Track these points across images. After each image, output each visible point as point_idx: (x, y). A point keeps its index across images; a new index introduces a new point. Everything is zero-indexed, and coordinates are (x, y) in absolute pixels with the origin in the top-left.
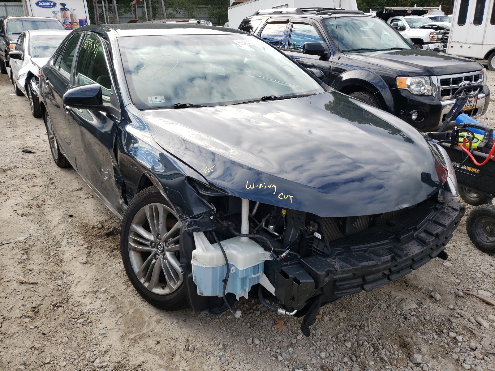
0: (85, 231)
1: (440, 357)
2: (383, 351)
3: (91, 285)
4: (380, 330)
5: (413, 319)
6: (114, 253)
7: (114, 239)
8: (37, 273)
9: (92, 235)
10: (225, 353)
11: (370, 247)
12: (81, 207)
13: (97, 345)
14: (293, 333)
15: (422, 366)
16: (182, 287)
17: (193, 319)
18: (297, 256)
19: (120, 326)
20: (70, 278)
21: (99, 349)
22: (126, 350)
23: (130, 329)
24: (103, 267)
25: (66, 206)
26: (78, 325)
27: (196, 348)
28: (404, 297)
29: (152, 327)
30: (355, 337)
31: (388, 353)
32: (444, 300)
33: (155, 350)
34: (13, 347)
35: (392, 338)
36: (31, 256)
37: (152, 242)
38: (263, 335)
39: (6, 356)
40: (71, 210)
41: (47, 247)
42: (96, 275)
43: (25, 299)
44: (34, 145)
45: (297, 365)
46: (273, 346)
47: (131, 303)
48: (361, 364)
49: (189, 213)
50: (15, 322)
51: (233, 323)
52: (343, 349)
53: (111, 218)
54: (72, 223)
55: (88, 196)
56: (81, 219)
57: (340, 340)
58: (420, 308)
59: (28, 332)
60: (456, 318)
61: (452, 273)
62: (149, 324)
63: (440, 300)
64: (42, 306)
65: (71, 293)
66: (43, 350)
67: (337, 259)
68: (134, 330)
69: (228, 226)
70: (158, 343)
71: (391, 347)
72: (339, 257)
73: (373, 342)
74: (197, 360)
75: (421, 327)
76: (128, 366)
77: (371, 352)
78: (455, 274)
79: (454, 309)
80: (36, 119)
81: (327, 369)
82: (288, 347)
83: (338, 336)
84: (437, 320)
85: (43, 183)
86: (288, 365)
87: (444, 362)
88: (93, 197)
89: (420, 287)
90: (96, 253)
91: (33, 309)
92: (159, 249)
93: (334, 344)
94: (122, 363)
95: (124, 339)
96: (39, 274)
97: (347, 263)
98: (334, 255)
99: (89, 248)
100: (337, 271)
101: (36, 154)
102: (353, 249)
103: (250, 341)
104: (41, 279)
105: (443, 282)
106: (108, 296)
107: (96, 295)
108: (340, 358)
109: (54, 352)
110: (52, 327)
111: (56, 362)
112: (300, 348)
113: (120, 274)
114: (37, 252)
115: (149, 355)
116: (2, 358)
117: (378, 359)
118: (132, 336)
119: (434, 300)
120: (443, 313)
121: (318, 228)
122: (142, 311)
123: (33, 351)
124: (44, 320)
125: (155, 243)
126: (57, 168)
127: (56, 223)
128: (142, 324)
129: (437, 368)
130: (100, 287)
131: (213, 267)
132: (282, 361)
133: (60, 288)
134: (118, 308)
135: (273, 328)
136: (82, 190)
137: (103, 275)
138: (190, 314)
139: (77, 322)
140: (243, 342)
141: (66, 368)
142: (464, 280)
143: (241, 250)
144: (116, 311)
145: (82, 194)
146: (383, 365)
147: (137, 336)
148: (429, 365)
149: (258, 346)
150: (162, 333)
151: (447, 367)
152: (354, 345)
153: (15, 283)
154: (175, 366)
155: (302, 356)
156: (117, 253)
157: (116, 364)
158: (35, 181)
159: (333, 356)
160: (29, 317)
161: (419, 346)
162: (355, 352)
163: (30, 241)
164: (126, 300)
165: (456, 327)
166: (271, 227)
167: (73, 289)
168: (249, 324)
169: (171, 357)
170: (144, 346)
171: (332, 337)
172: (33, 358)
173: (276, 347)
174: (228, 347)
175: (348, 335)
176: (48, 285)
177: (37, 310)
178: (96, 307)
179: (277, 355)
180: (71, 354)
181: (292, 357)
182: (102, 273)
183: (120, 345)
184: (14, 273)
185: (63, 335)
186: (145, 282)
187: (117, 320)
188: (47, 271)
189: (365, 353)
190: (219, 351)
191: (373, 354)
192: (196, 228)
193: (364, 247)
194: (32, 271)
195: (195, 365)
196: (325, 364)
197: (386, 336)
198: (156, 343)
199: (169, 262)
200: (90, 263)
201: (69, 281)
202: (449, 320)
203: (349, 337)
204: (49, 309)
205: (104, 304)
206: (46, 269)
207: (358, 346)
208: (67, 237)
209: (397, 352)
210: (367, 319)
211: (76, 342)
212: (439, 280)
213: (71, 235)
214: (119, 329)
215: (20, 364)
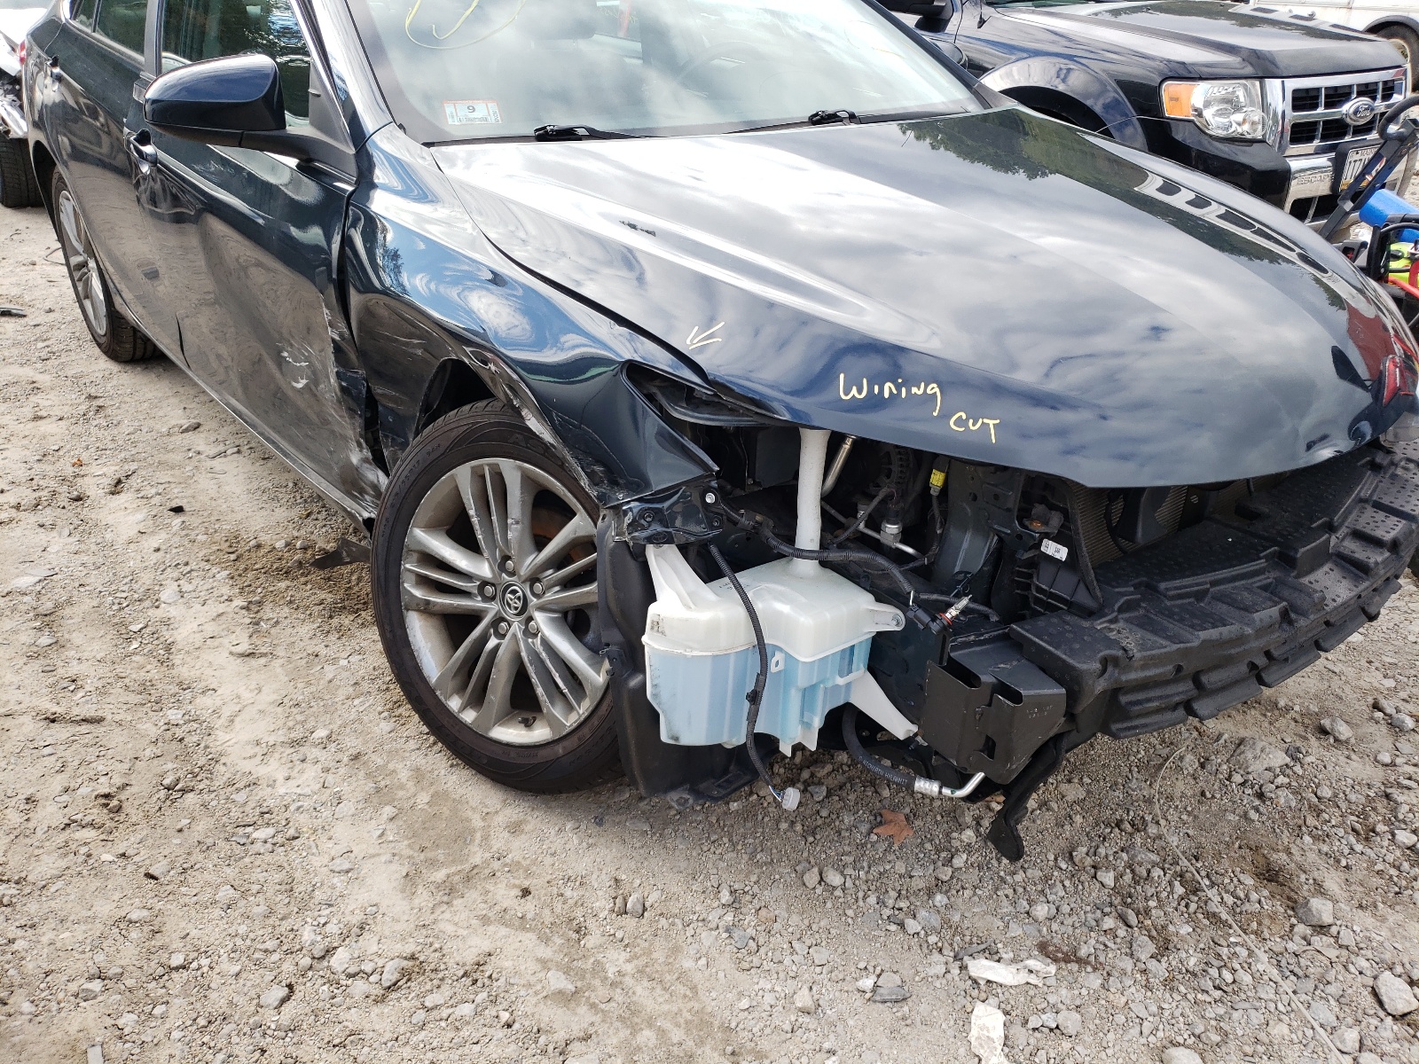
0: (233, 557)
1: (1381, 906)
2: (1212, 893)
3: (280, 723)
4: (1191, 832)
5: (1284, 797)
6: (335, 621)
7: (329, 579)
8: (97, 688)
9: (257, 566)
10: (741, 917)
11: (1213, 584)
12: (204, 482)
13: (330, 905)
14: (938, 851)
15: (1335, 934)
16: (595, 721)
17: (624, 817)
18: (987, 617)
19: (393, 845)
20: (206, 702)
21: (339, 916)
22: (429, 919)
23: (430, 854)
24: (309, 665)
25: (154, 479)
26: (258, 847)
27: (647, 905)
28: (1243, 733)
29: (497, 844)
30: (1124, 855)
31: (1229, 900)
32: (1360, 740)
33: (520, 915)
34: (52, 923)
35: (1233, 854)
36: (67, 636)
37: (485, 583)
38: (849, 859)
39: (35, 952)
40: (176, 491)
41: (115, 607)
42: (291, 689)
43: (69, 771)
44: (15, 291)
45: (967, 946)
46: (883, 890)
47: (418, 775)
48: (1154, 933)
49: (636, 482)
50: (48, 844)
51: (749, 825)
52: (1095, 894)
53: (308, 515)
54: (184, 533)
55: (221, 448)
56: (213, 519)
57: (1080, 865)
58: (1299, 765)
59: (96, 872)
60: (1406, 791)
61: (1370, 662)
62: (486, 838)
63: (1347, 742)
64: (130, 790)
65: (219, 749)
66: (156, 929)
67: (1121, 624)
68: (441, 858)
69: (754, 528)
70: (526, 892)
71: (1235, 880)
72: (1126, 615)
73: (1178, 868)
74: (658, 943)
75: (1311, 821)
76: (443, 967)
77: (1176, 896)
78: (1377, 664)
79: (1393, 764)
80: (9, 211)
81: (1057, 951)
82: (930, 894)
83: (1074, 854)
84: (1353, 797)
85: (66, 408)
86: (940, 944)
87: (1393, 917)
88: (239, 452)
89: (1282, 703)
90: (277, 623)
91: (104, 801)
92: (509, 605)
93: (1063, 877)
94: (421, 959)
95: (414, 885)
96: (102, 691)
97: (1155, 632)
98: (1113, 611)
99: (254, 608)
100: (1131, 658)
101: (26, 319)
102: (1167, 589)
103: (812, 878)
104: (112, 706)
105: (1347, 689)
106: (339, 756)
107: (302, 753)
108: (1089, 919)
109: (194, 933)
110: (174, 854)
111: (205, 962)
112: (968, 893)
113: (365, 686)
114: (85, 624)
115: (503, 931)
116: (23, 958)
117: (1201, 916)
118: (440, 875)
119: (1332, 740)
120: (1365, 777)
121: (1062, 526)
122: (457, 797)
123: (123, 932)
124: (145, 833)
125: (493, 585)
126: (104, 364)
127: (133, 533)
128: (463, 837)
129: (1378, 938)
130: (309, 726)
131: (715, 653)
132: (918, 934)
133: (179, 733)
134: (378, 790)
135: (874, 838)
136: (201, 429)
137: (313, 689)
138: (611, 802)
139: (254, 835)
140: (789, 880)
141: (241, 981)
142: (1406, 680)
143: (803, 600)
144: (375, 800)
145: (199, 441)
146: (1220, 933)
147: (454, 874)
148: (1355, 928)
149: (838, 893)
150: (534, 862)
151: (1405, 933)
152: (1125, 878)
153: (26, 719)
154: (592, 960)
155: (976, 918)
156: (347, 622)
157: (405, 964)
158: (40, 401)
159: (1070, 915)
160: (91, 825)
161: (1316, 875)
162: (1129, 900)
163: (56, 590)
164: (401, 766)
165: (1411, 815)
166: (892, 529)
167: (222, 734)
168: (798, 827)
169: (575, 936)
170: (483, 905)
171: (1056, 859)
172: (128, 954)
173: (893, 894)
174: (748, 898)
175: (1102, 851)
176: (138, 726)
177: (114, 803)
178: (307, 791)
179: (901, 916)
180: (252, 935)
181: (946, 923)
182: (309, 684)
183: (404, 903)
184: (19, 688)
185: (213, 877)
186: (463, 708)
187: (384, 826)
188: (127, 681)
189: (1159, 901)
190: (720, 911)
191: (1183, 903)
192: (659, 533)
193: (1197, 585)
194: (80, 683)
195: (655, 955)
196: (1049, 938)
197: (1213, 849)
198: (520, 894)
199: (547, 644)
200: (264, 655)
201: (204, 711)
202: (1387, 796)
203: (1107, 856)
204: (155, 799)
205: (330, 778)
206: (123, 675)
207: (1137, 883)
208: (176, 574)
209: (1254, 896)
210: (1149, 801)
211: (261, 898)
212: (1336, 682)
213: (188, 568)
214: (394, 855)
215: (86, 975)
